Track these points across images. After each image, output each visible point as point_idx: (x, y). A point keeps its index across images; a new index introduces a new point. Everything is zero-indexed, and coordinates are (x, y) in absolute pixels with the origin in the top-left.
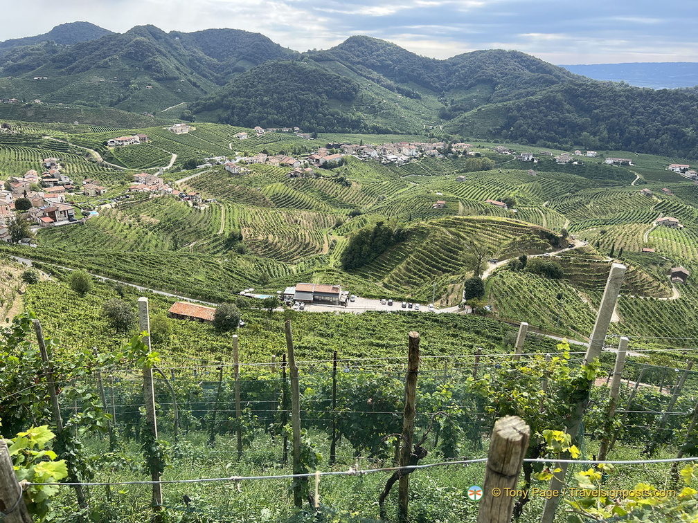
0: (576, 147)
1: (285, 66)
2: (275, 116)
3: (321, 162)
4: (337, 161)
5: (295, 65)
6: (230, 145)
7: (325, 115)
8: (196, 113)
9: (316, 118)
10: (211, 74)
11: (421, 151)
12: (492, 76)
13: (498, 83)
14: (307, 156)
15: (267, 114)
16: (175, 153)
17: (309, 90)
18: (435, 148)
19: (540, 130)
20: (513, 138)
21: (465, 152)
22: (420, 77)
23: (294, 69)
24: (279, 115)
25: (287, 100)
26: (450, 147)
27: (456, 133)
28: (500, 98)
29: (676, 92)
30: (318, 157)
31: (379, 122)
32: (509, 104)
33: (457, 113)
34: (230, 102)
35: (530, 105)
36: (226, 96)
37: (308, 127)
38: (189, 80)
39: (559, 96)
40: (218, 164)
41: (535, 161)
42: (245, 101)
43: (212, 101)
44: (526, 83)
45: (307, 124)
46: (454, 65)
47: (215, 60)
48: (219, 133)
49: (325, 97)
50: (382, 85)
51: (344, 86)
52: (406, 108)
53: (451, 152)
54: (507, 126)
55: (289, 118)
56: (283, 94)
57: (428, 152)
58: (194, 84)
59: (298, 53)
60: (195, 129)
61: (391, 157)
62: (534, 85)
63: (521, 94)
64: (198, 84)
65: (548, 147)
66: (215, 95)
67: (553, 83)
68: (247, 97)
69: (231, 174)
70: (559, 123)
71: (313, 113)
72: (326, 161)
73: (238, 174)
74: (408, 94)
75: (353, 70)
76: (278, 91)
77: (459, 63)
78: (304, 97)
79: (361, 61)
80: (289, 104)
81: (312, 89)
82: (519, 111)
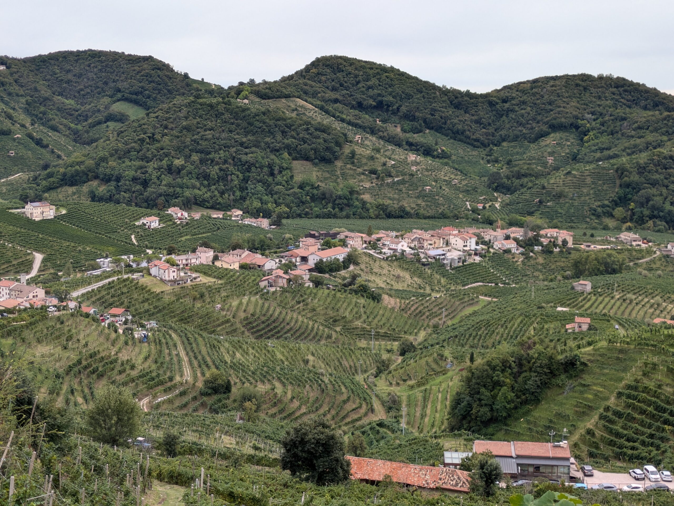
1: (211, 106)
2: (197, 191)
6: (133, 237)
11: (484, 243)
12: (577, 118)
13: (589, 130)
14: (283, 252)
15: (182, 188)
16: (36, 251)
17: (255, 146)
18: (507, 238)
23: (227, 110)
24: (204, 190)
25: (218, 164)
28: (598, 155)
30: (303, 254)
31: (390, 198)
32: (621, 162)
33: (524, 181)
34: (113, 169)
35: (659, 163)
36: (103, 159)
37: (258, 209)
42: (141, 167)
43: (77, 167)
44: (640, 128)
45: (257, 203)
46: (504, 101)
47: (72, 102)
49: (286, 155)
51: (319, 137)
53: (540, 244)
54: (622, 202)
55: (222, 193)
56: (209, 153)
58: (39, 143)
60: (64, 211)
63: (635, 146)
64: (45, 142)
66: (83, 159)
68: (142, 160)
72: (321, 260)
74: (427, 152)
75: (327, 112)
76: (199, 147)
77: (513, 98)
78: (249, 157)
79: (340, 98)
80: (221, 170)
81: (263, 144)
82: (640, 173)
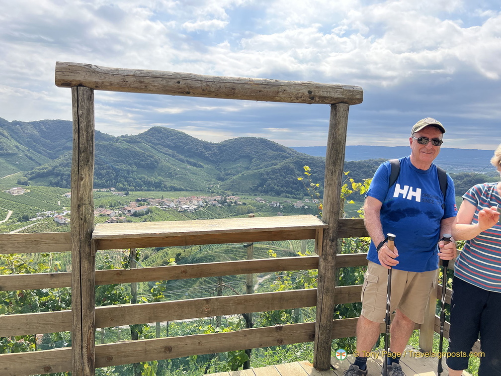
0: (305, 197)
1: (105, 146)
3: (132, 212)
4: (145, 210)
5: (112, 145)
6: (59, 202)
7: (134, 179)
8: (30, 179)
9: (127, 181)
10: (45, 151)
11: (206, 202)
12: (249, 153)
13: (253, 158)
14: (121, 208)
16: (10, 210)
17: (122, 162)
18: (215, 200)
19: (282, 187)
20: (266, 192)
21: (235, 202)
22: (202, 154)
23: (111, 147)
24: (99, 180)
25: (106, 169)
26: (226, 199)
27: (229, 190)
28: (255, 167)
29: (359, 163)
30: (129, 209)
31: (176, 184)
32: (262, 170)
33: (229, 176)
34: (60, 171)
35: (274, 171)
36: (56, 167)
37: (121, 188)
38: (26, 155)
39: (292, 166)
40: (48, 217)
41: (281, 207)
43: (45, 170)
44: (271, 158)
45: (121, 185)
46: (224, 146)
47: (49, 141)
48: (50, 193)
49: (135, 167)
50: (176, 159)
51: (148, 159)
52: (193, 174)
53: (226, 202)
54: (261, 185)
55: (107, 181)
56: (102, 165)
57: (210, 203)
58: (31, 158)
59: (114, 137)
60: (29, 191)
61: (184, 207)
62: (275, 159)
63: (268, 164)
64: (34, 158)
65: (289, 197)
66: (48, 166)
67: (287, 158)
69: (58, 224)
70: (293, 182)
71: (125, 178)
72: (136, 212)
73: (64, 224)
74: (194, 165)
75: (155, 149)
77: (227, 145)
78: (118, 167)
79: (161, 143)
80: (107, 171)
81: (125, 162)
82: (268, 175)
